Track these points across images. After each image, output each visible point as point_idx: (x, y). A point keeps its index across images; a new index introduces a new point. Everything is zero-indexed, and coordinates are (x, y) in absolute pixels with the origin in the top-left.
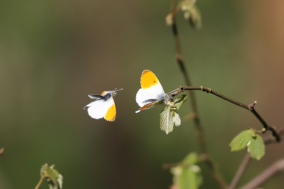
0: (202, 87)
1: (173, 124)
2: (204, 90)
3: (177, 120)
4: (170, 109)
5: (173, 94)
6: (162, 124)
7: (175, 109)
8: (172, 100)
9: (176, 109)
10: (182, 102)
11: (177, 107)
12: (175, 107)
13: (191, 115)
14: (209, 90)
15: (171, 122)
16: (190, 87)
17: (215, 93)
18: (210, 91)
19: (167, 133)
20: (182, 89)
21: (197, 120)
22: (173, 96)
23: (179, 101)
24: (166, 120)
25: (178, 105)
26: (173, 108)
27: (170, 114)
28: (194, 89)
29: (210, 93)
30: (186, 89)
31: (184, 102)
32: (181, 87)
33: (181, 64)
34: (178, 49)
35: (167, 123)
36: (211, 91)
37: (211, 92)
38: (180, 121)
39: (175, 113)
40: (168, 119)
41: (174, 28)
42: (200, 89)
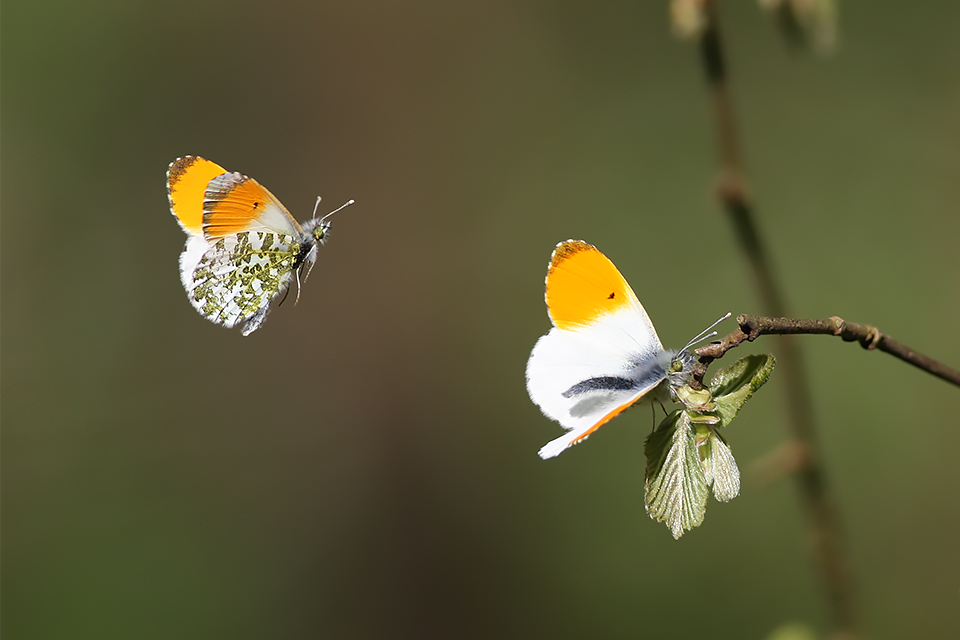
0: (838, 322)
1: (706, 491)
2: (848, 335)
3: (723, 473)
4: (691, 424)
5: (705, 350)
6: (654, 492)
7: (713, 420)
8: (698, 378)
9: (721, 423)
10: (746, 388)
11: (722, 410)
12: (716, 414)
14: (870, 337)
15: (695, 480)
16: (784, 322)
17: (899, 349)
18: (876, 339)
19: (677, 532)
20: (746, 328)
22: (706, 359)
23: (734, 386)
24: (670, 471)
25: (729, 404)
26: (706, 418)
27: (690, 447)
28: (801, 331)
29: (876, 350)
30: (766, 331)
31: (754, 391)
32: (741, 320)
33: (742, 216)
34: (729, 145)
35: (674, 485)
36: (882, 339)
37: (882, 345)
38: (736, 475)
39: (716, 442)
40: (680, 468)
41: (712, 51)
42: (830, 331)
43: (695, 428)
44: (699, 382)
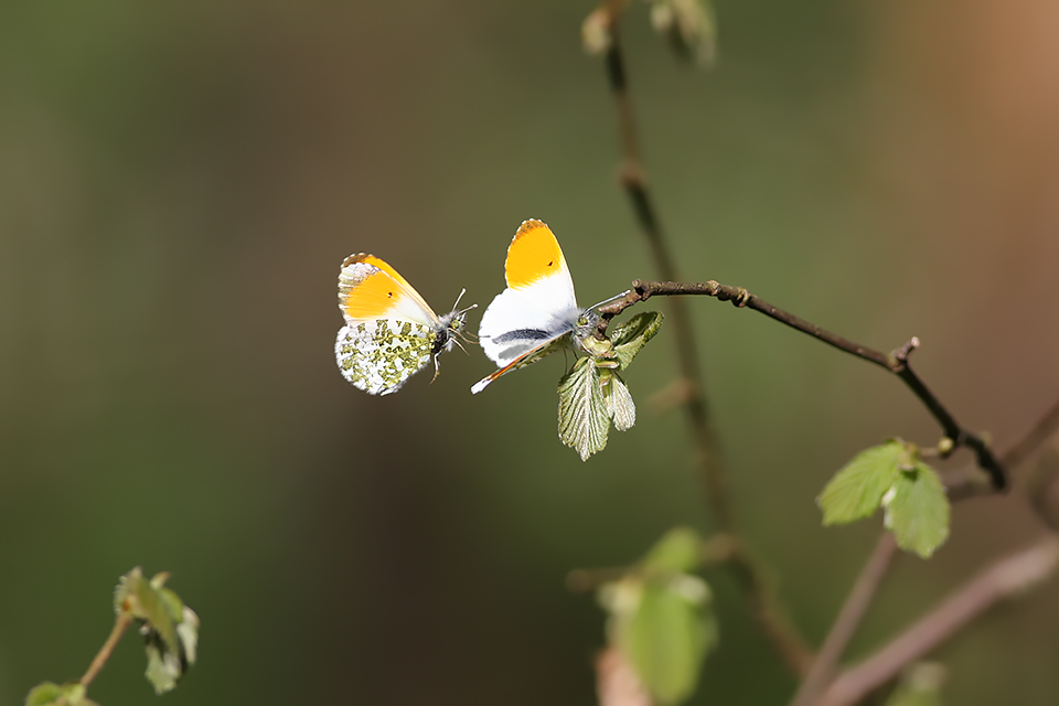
0: (714, 284)
1: (608, 422)
2: (723, 296)
3: (621, 408)
4: (596, 368)
5: (607, 308)
6: (566, 423)
7: (613, 365)
8: (602, 331)
9: (619, 367)
10: (640, 339)
11: (621, 357)
12: (616, 360)
13: (674, 389)
14: (740, 296)
15: (599, 414)
16: (671, 286)
17: (765, 307)
18: (746, 298)
19: (585, 455)
20: (640, 291)
21: (697, 409)
22: (608, 316)
23: (630, 337)
24: (579, 406)
25: (626, 353)
26: (608, 363)
27: (594, 387)
28: (684, 292)
29: (747, 308)
30: (656, 293)
31: (647, 341)
32: (636, 284)
33: (640, 198)
34: (630, 140)
35: (582, 417)
36: (750, 298)
37: (751, 304)
38: (632, 409)
39: (616, 382)
40: (587, 403)
41: (615, 64)
42: (708, 293)
43: (599, 371)
44: (602, 334)
